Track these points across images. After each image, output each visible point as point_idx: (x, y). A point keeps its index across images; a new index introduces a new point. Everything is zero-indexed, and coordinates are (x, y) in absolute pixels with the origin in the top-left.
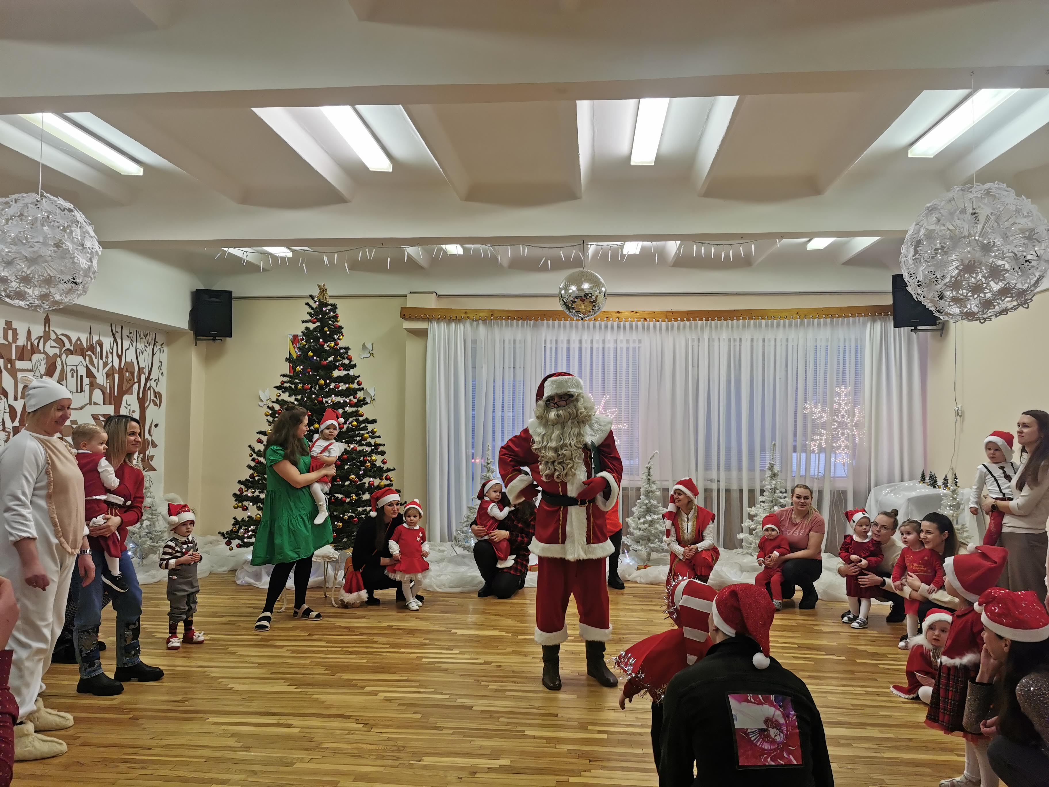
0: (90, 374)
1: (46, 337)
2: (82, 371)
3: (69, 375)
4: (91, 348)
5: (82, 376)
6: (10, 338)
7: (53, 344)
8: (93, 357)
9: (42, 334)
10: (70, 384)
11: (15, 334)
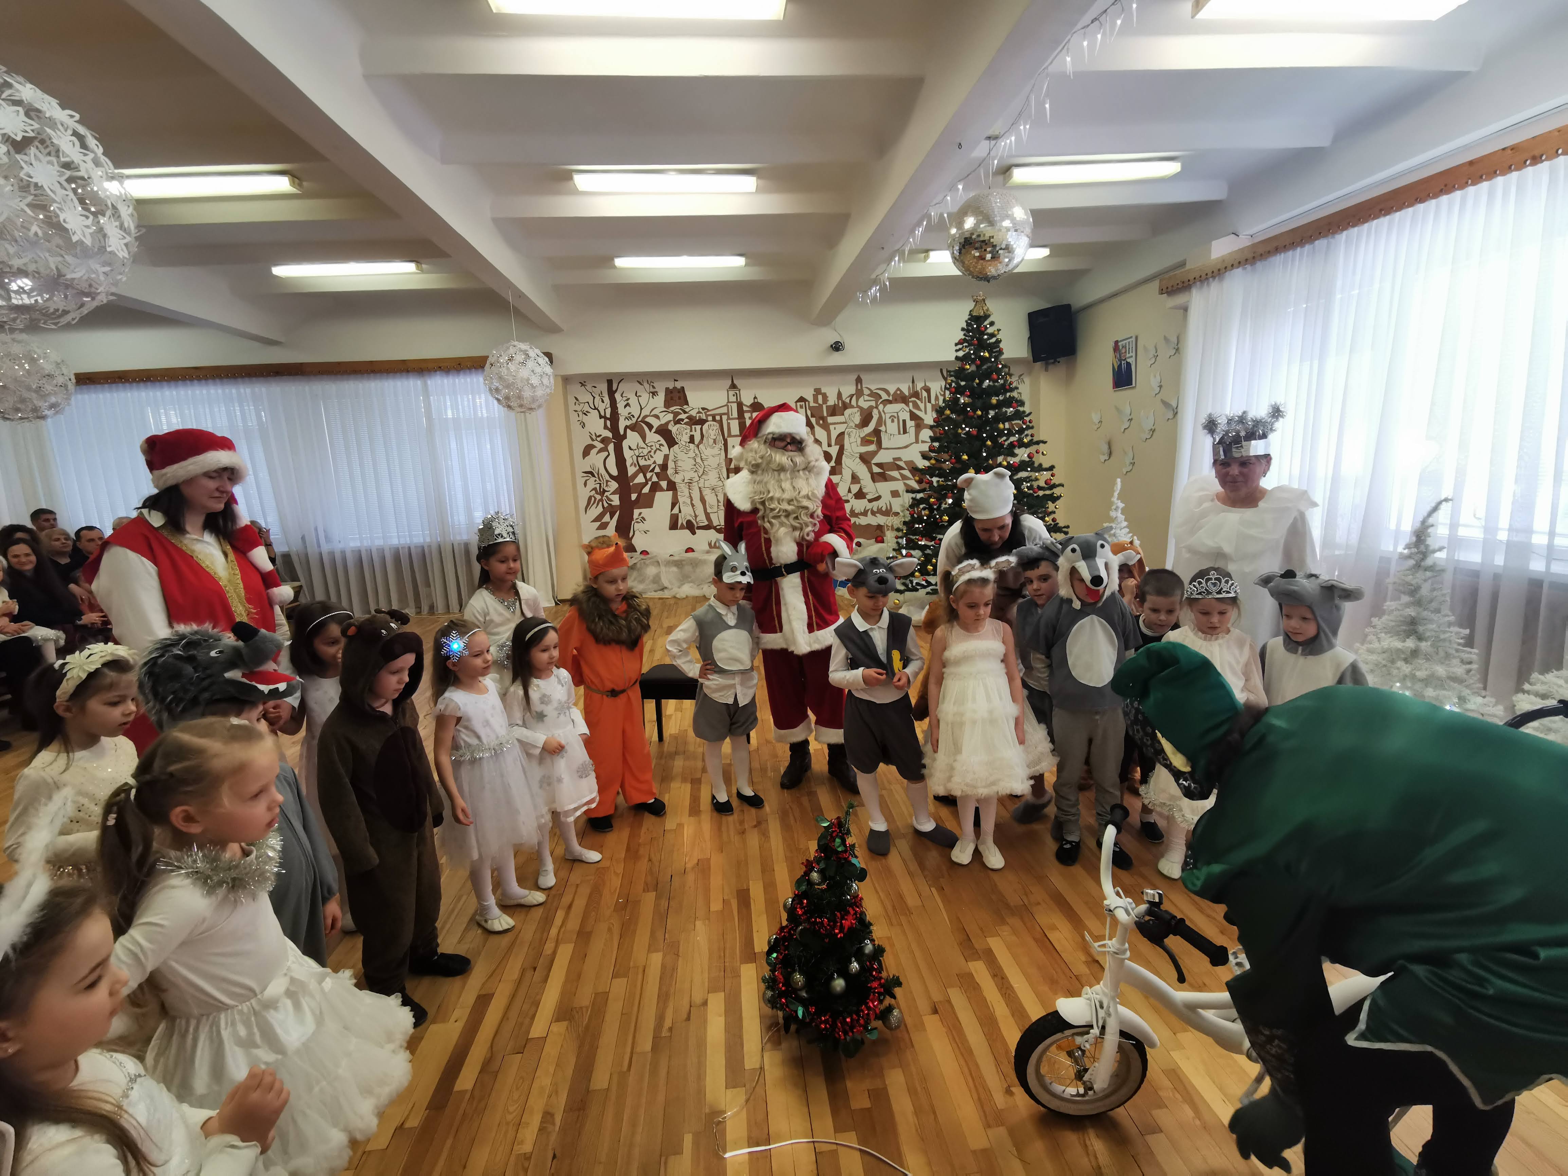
0: (913, 417)
1: (859, 393)
2: (906, 416)
3: (889, 421)
4: (916, 395)
5: (904, 421)
6: (820, 401)
7: (867, 398)
8: (918, 402)
9: (854, 392)
10: (892, 427)
11: (825, 397)
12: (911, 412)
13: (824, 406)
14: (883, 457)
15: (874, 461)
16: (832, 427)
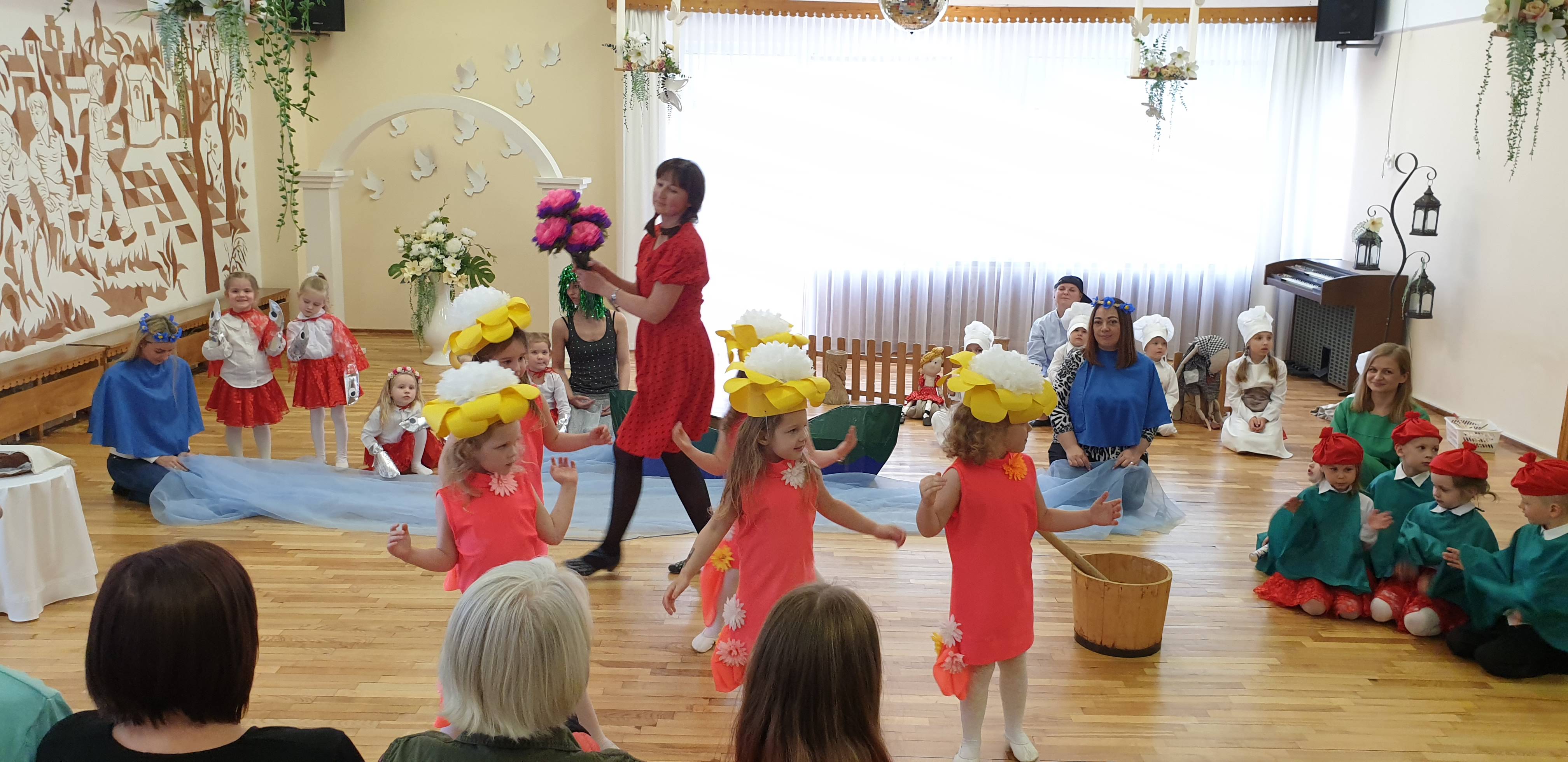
1: (98, 37)
2: (148, 88)
4: (155, 52)
5: (148, 96)
6: (55, 42)
7: (109, 48)
8: (159, 65)
9: (93, 35)
10: (136, 108)
11: (60, 36)
12: (153, 81)
13: (60, 53)
14: (132, 162)
15: (125, 168)
16: (73, 97)
